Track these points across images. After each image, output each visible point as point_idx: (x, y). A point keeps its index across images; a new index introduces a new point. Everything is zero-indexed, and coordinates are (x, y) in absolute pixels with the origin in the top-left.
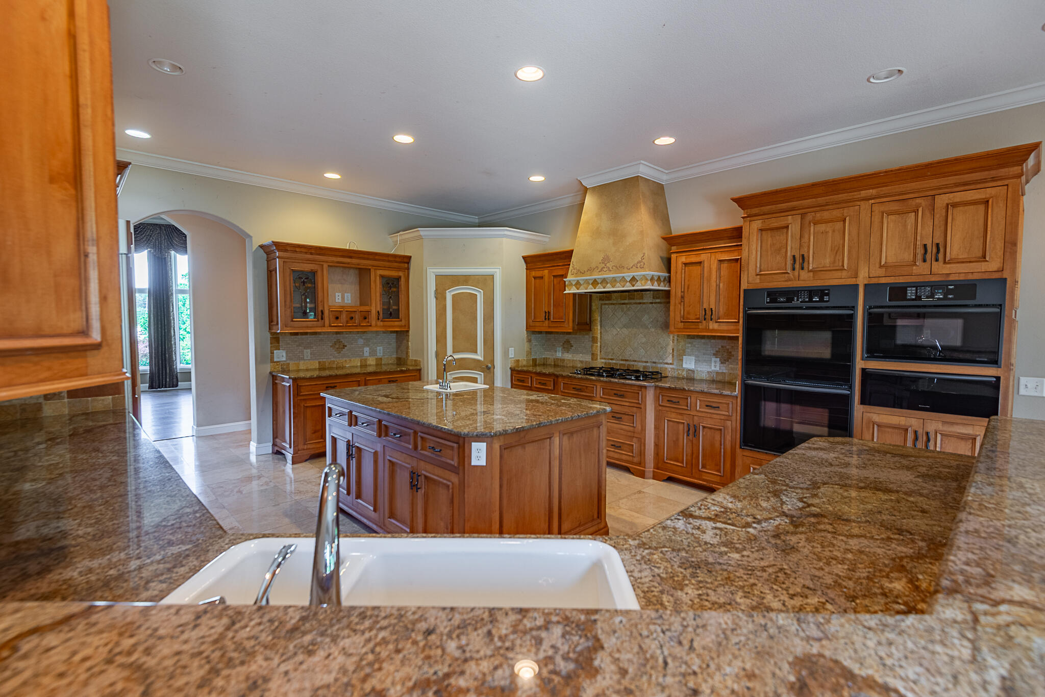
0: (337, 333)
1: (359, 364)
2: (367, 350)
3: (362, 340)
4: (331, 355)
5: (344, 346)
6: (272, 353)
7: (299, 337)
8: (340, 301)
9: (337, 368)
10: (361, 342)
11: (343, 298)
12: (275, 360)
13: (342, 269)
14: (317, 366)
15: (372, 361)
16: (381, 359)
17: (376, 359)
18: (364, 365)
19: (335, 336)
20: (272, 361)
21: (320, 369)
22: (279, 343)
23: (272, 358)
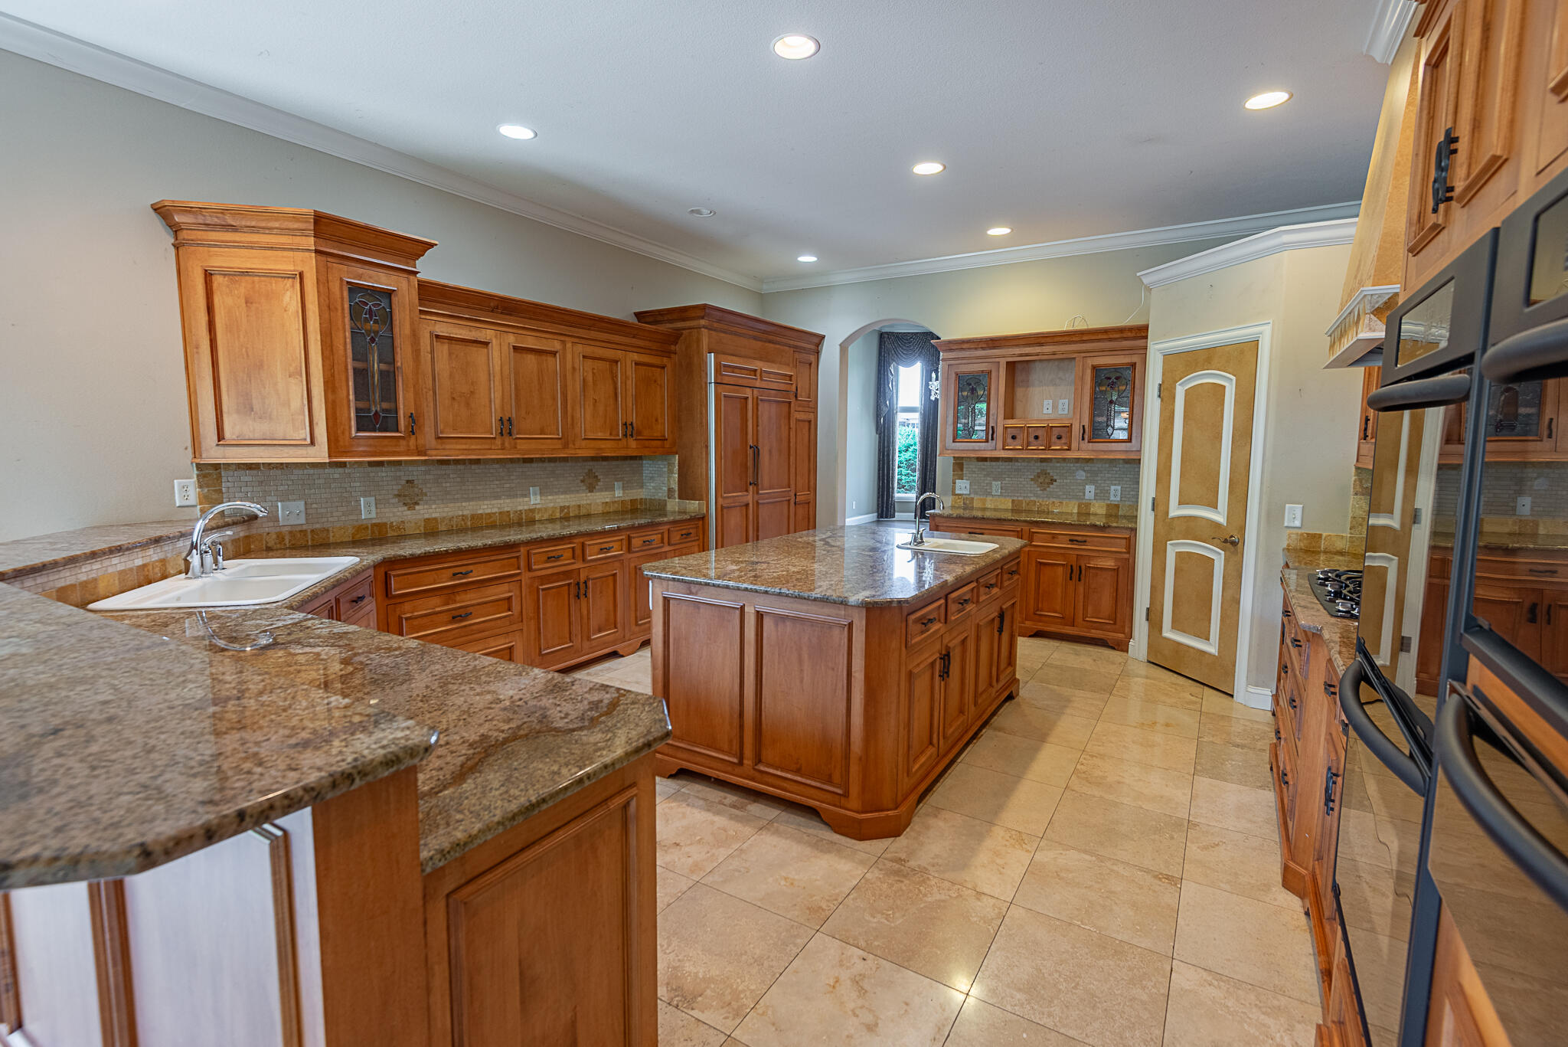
0: (1043, 460)
1: (1075, 511)
2: (1090, 490)
3: (1084, 474)
4: (1031, 492)
5: (1053, 481)
6: (954, 483)
7: (988, 463)
8: (1050, 411)
9: (1038, 512)
10: (1081, 475)
11: (1055, 407)
12: (957, 492)
13: (1056, 363)
14: (1009, 506)
15: (1099, 509)
16: (1117, 506)
17: (1108, 505)
18: (1084, 513)
19: (1039, 464)
20: (954, 494)
21: (1013, 510)
22: (962, 470)
23: (954, 489)
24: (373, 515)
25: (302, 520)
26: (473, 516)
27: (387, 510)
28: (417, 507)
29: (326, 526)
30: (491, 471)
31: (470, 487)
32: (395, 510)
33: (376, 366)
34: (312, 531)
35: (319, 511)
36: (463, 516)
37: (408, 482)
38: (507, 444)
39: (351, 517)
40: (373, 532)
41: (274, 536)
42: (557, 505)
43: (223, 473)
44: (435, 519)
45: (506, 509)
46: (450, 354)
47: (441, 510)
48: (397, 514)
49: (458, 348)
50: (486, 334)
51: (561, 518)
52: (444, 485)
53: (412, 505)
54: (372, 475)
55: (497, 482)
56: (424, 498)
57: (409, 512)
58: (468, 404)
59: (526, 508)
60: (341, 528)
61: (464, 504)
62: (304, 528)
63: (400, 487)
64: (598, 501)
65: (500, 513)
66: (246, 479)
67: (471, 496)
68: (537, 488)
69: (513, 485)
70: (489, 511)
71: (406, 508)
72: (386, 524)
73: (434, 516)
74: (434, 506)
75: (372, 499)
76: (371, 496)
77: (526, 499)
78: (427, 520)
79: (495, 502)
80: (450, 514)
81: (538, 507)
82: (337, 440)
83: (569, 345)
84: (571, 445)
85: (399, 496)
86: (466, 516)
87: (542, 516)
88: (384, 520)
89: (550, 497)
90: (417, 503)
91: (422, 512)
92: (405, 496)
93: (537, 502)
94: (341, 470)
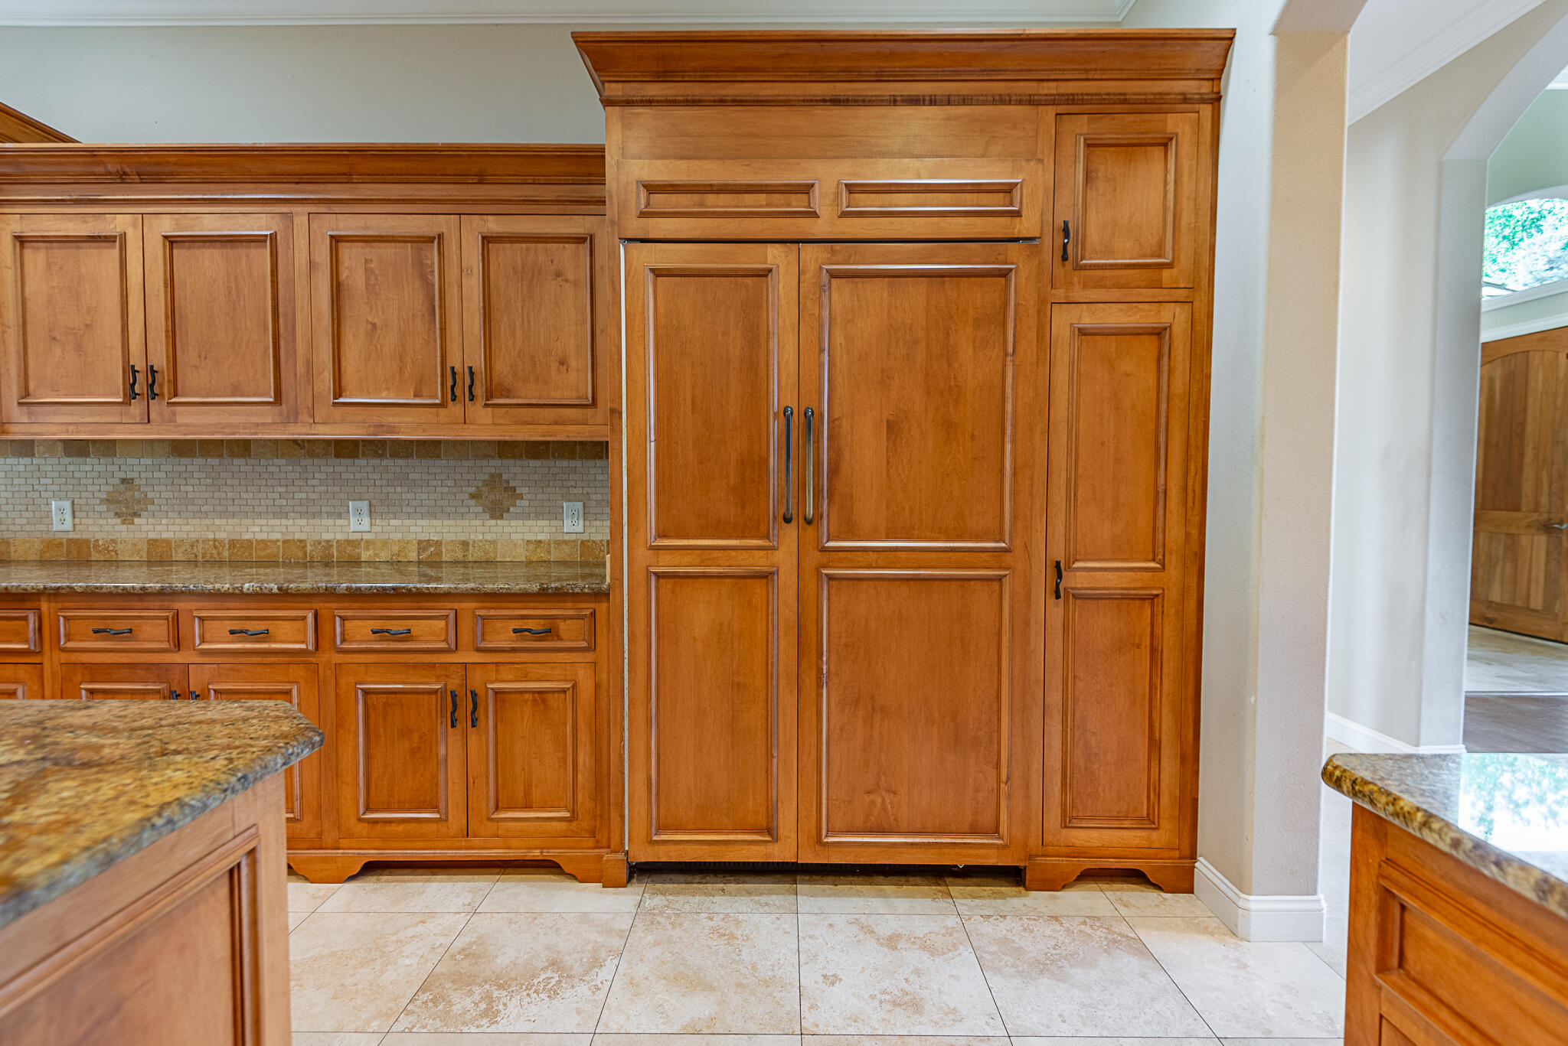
24: (68, 525)
26: (233, 544)
27: (90, 521)
28: (137, 520)
30: (270, 469)
31: (230, 495)
32: (101, 522)
36: (215, 540)
37: (123, 481)
38: (153, 415)
39: (38, 527)
40: (69, 552)
42: (411, 537)
44: (167, 542)
45: (298, 536)
46: (49, 266)
47: (177, 528)
48: (103, 528)
49: (59, 253)
50: (119, 222)
51: (420, 562)
52: (183, 488)
53: (128, 515)
54: (71, 468)
55: (282, 490)
56: (150, 507)
57: (124, 528)
58: (79, 347)
59: (339, 537)
60: (25, 542)
61: (217, 522)
63: (111, 489)
64: (514, 537)
65: (285, 542)
67: (230, 509)
68: (364, 505)
69: (312, 496)
70: (264, 536)
71: (119, 521)
72: (87, 541)
73: (165, 536)
74: (164, 521)
75: (67, 505)
76: (67, 498)
77: (339, 522)
78: (152, 543)
79: (277, 522)
80: (193, 536)
81: (366, 537)
83: (301, 221)
84: (304, 417)
85: (109, 501)
86: (221, 542)
87: (377, 555)
88: (85, 536)
89: (393, 522)
90: (137, 515)
91: (144, 528)
92: (118, 502)
93: (360, 528)
94: (27, 460)
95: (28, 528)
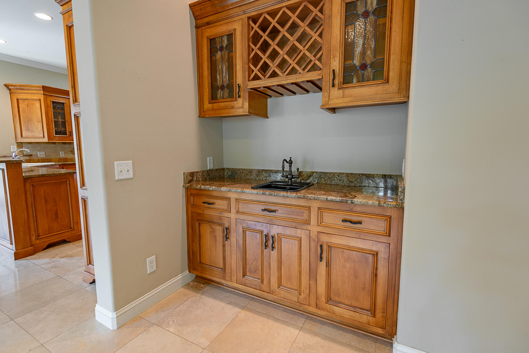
24: (64, 156)
25: (44, 156)
27: (68, 155)
29: (51, 158)
32: (70, 155)
33: (60, 120)
34: (47, 159)
35: (49, 154)
39: (57, 156)
41: (37, 160)
43: (23, 145)
54: (63, 146)
60: (55, 159)
62: (45, 158)
63: (71, 150)
66: (29, 146)
71: (73, 155)
72: (67, 158)
75: (63, 152)
76: (63, 151)
82: (50, 137)
85: (71, 152)
88: (67, 157)
94: (54, 145)
95: (55, 156)
